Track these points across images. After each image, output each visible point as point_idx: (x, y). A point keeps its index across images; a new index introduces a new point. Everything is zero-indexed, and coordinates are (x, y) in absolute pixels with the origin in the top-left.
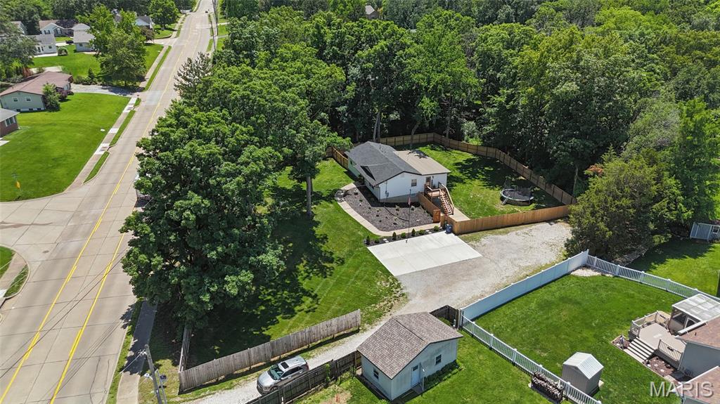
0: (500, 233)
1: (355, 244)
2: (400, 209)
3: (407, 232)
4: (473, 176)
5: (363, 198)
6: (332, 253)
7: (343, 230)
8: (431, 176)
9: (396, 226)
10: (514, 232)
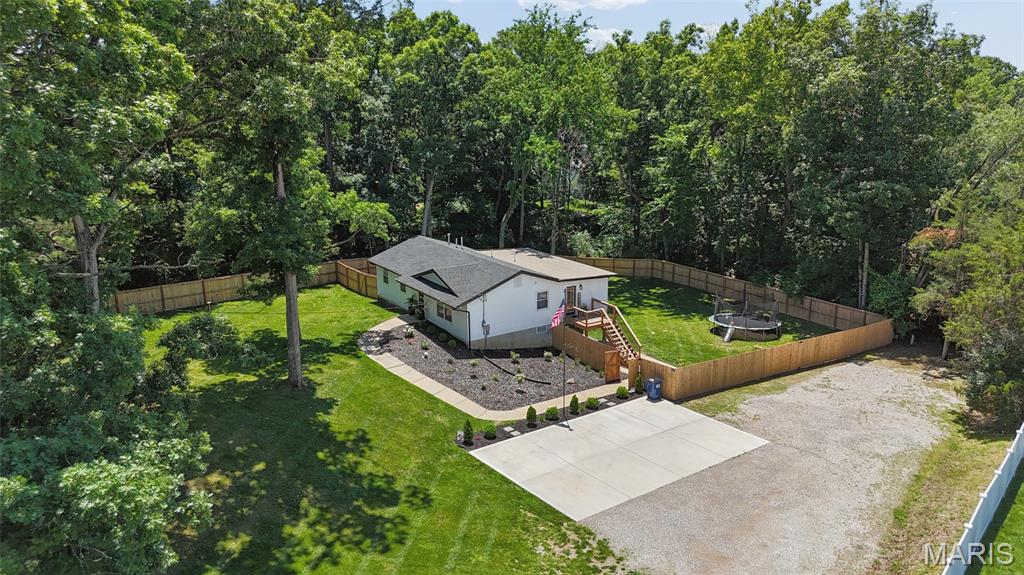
1: (434, 444)
2: (520, 360)
3: (560, 406)
5: (429, 342)
6: (390, 480)
7: (395, 414)
8: (576, 284)
9: (522, 397)
10: (797, 387)
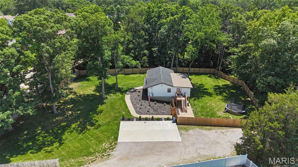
0: (206, 129)
2: (157, 104)
3: (149, 117)
4: (221, 93)
5: (141, 94)
8: (180, 88)
10: (215, 130)
